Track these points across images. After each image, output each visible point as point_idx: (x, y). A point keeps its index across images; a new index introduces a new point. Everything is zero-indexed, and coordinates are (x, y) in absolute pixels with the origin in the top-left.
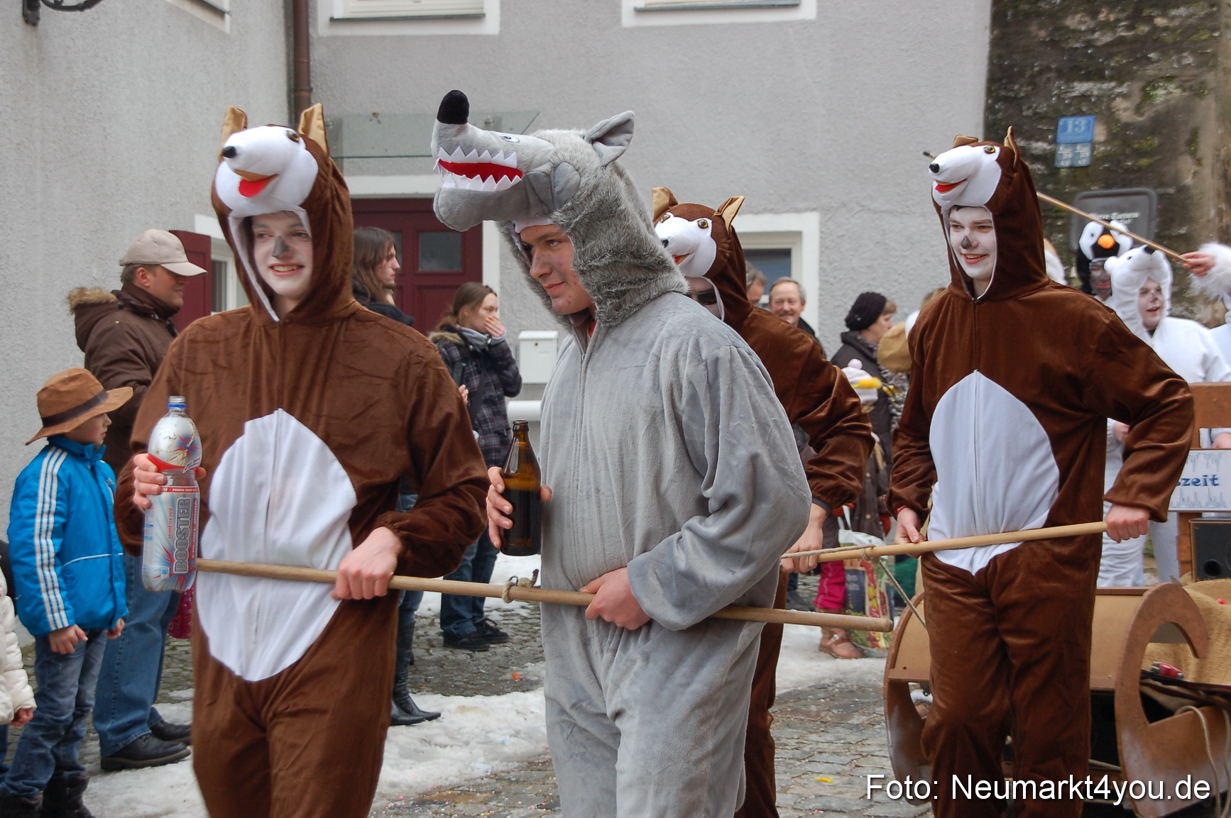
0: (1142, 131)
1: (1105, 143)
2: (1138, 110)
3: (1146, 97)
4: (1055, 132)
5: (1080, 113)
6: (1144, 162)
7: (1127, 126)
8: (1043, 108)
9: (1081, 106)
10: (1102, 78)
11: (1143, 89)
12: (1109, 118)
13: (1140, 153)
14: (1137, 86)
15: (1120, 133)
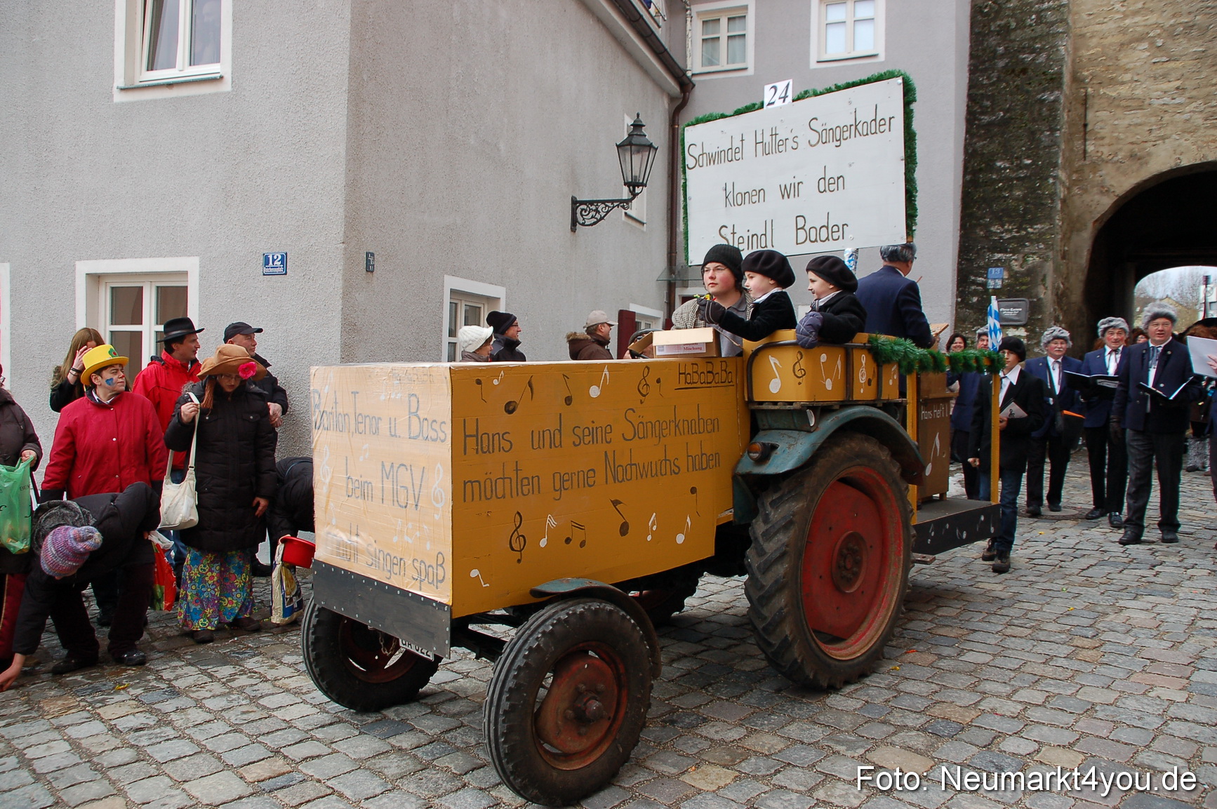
0: (1024, 274)
1: (1008, 279)
2: (1021, 266)
3: (1025, 261)
4: (987, 274)
5: (998, 267)
6: (1024, 287)
7: (1017, 272)
8: (982, 264)
9: (997, 264)
10: (1006, 252)
11: (1023, 257)
12: (1009, 269)
13: (1023, 284)
14: (1021, 256)
15: (1014, 275)
